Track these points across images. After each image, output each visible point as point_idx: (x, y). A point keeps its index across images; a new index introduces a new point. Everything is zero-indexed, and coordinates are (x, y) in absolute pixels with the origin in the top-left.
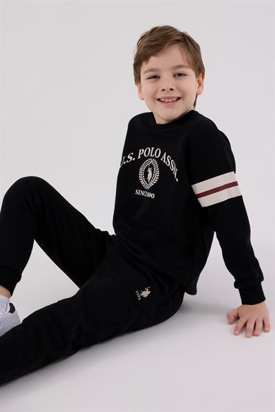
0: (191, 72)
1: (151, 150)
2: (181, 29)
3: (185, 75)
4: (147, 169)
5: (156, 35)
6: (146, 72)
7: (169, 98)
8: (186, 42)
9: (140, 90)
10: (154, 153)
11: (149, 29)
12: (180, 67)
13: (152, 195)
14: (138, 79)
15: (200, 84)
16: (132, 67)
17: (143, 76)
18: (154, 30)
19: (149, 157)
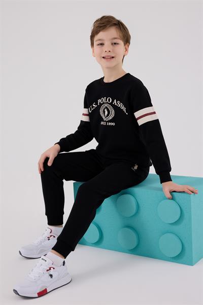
0: (121, 43)
1: (104, 99)
2: (118, 18)
3: (118, 44)
4: (104, 110)
5: (104, 21)
6: (97, 41)
7: (108, 56)
8: (119, 25)
9: (93, 52)
10: (106, 100)
11: (100, 17)
12: (115, 38)
13: (113, 124)
14: (92, 44)
15: (126, 50)
16: (90, 37)
17: (95, 43)
18: (103, 18)
19: (104, 103)
